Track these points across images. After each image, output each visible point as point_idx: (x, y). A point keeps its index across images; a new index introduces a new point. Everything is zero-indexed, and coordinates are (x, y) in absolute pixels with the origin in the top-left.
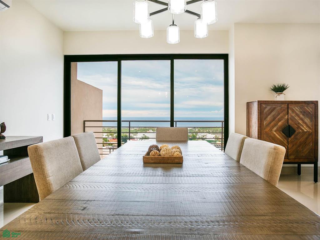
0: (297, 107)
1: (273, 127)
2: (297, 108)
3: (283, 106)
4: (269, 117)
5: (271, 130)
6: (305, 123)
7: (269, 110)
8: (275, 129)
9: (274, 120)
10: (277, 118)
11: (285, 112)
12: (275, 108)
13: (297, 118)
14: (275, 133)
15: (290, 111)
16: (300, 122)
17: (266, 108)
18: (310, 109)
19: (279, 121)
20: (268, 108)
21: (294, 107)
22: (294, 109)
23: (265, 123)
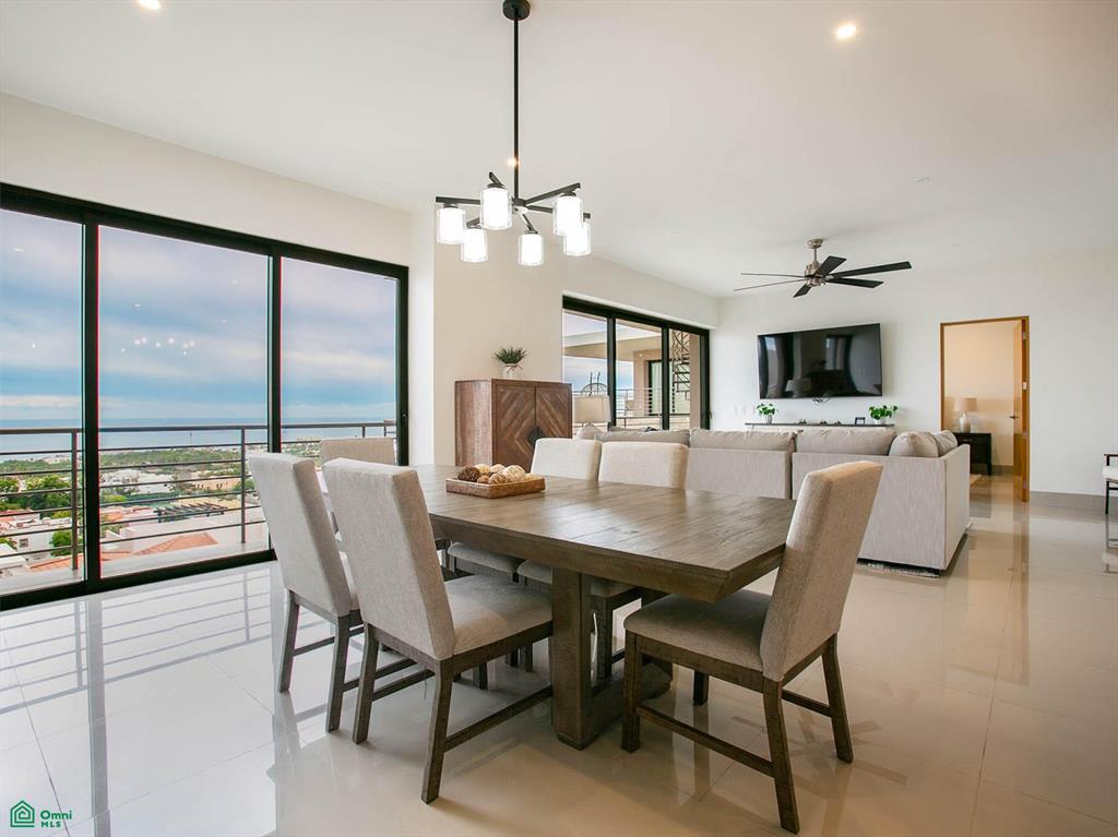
0: (548, 394)
1: (515, 431)
3: (528, 391)
4: (509, 412)
5: (512, 439)
6: (557, 422)
7: (509, 397)
8: (518, 434)
9: (515, 417)
11: (530, 404)
12: (517, 395)
13: (547, 414)
14: (518, 443)
15: (538, 401)
16: (551, 420)
17: (503, 393)
19: (523, 419)
20: (508, 394)
22: (543, 396)
23: (503, 423)
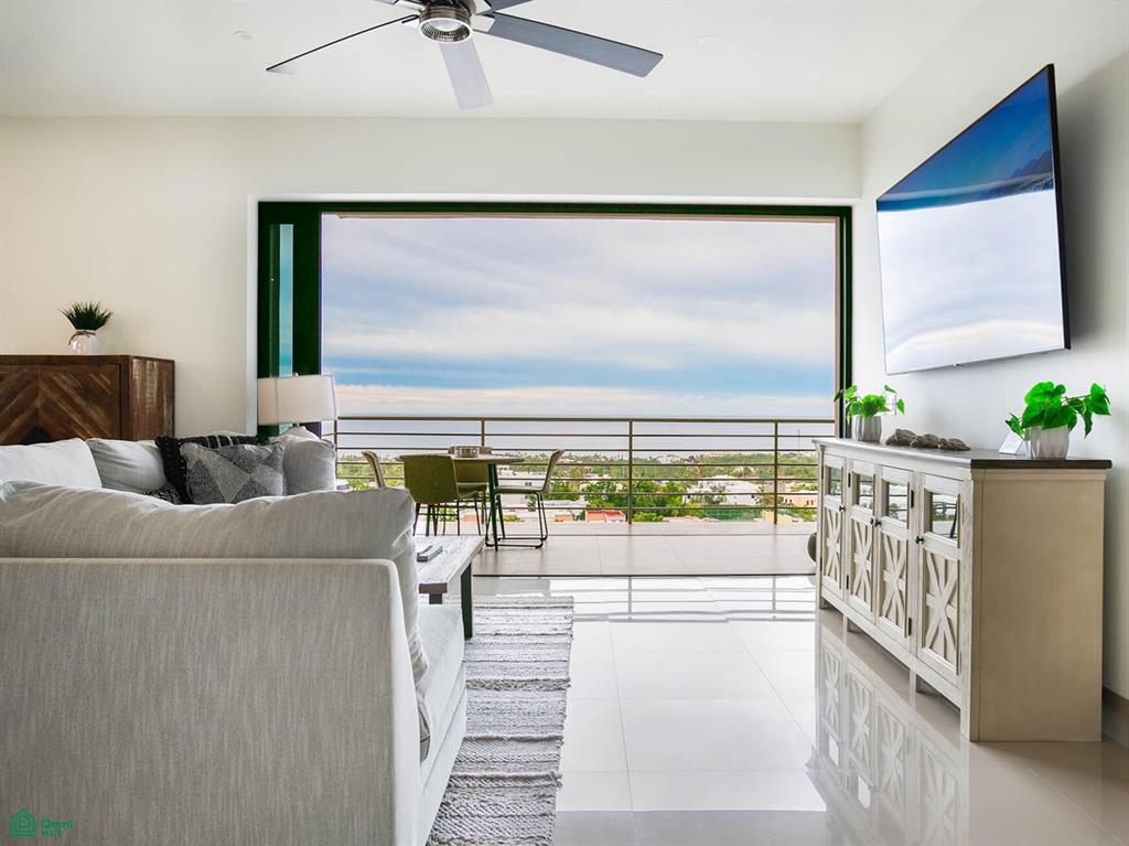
0: (66, 374)
2: (64, 377)
3: (25, 371)
6: (89, 421)
10: (7, 409)
13: (64, 407)
16: (76, 417)
18: (104, 380)
19: (14, 414)
21: (56, 375)
22: (55, 378)
